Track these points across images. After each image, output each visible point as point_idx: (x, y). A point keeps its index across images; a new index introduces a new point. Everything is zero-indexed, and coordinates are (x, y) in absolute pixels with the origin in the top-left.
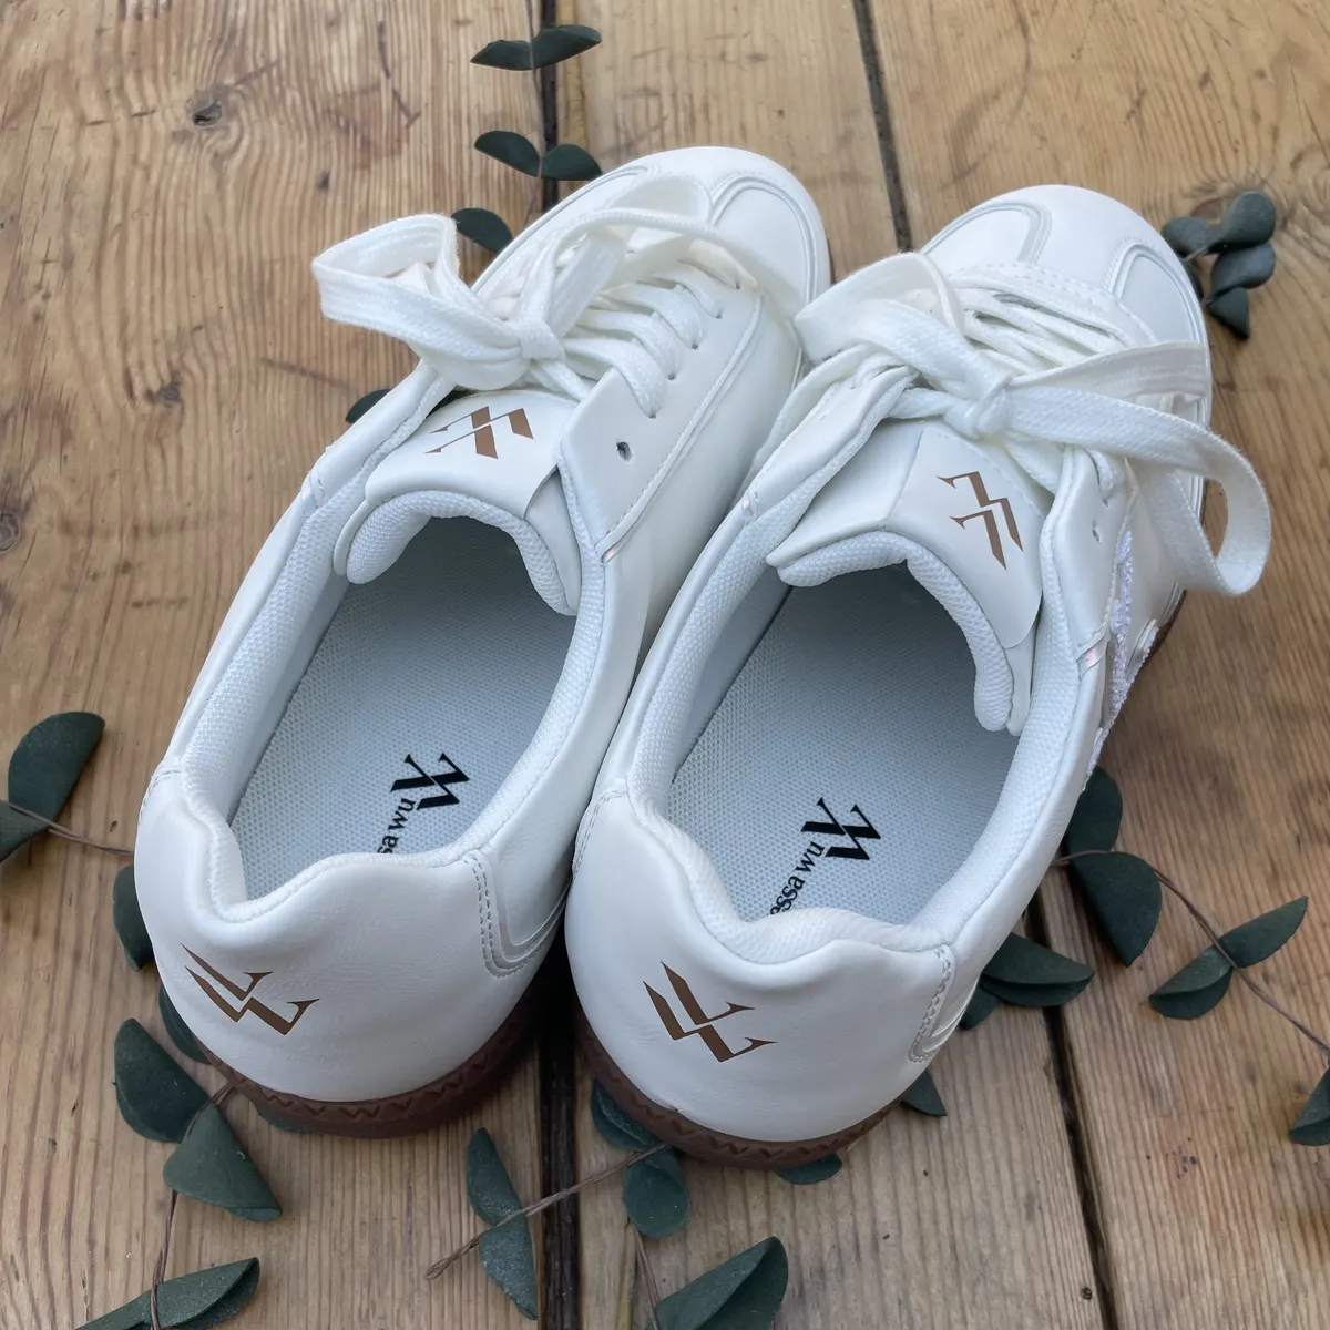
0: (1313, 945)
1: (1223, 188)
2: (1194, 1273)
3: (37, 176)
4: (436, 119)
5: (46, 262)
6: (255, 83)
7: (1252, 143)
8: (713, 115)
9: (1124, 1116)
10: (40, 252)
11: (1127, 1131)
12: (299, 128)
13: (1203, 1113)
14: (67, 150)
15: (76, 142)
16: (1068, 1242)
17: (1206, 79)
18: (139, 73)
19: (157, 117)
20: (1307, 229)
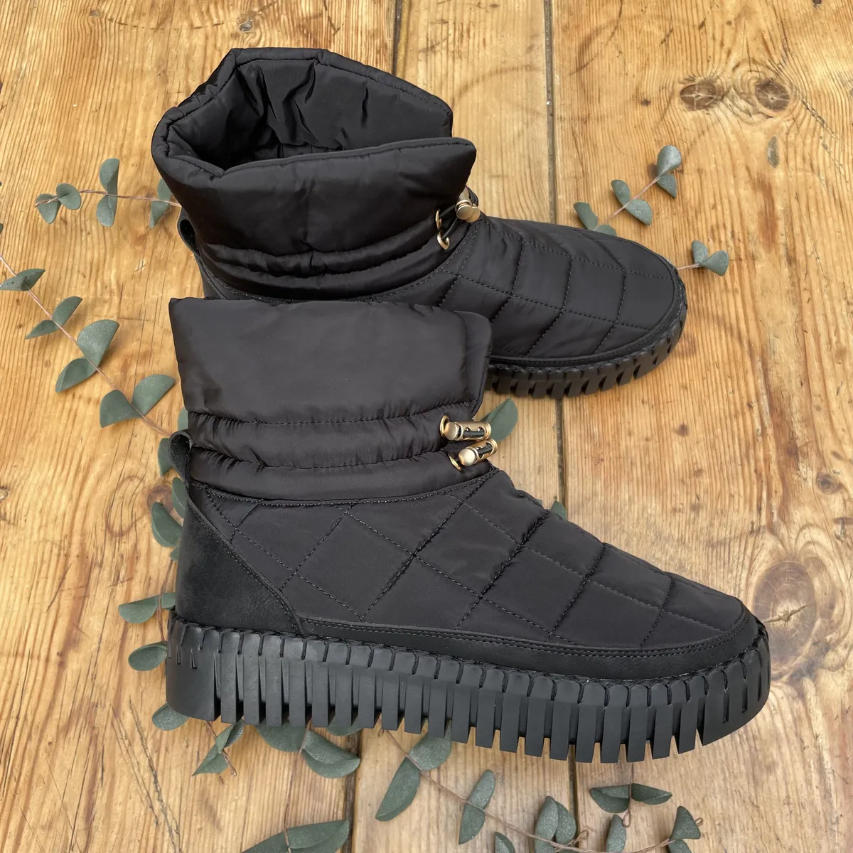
0: (664, 392)
1: (698, 80)
2: (595, 494)
3: (173, 50)
4: (347, 31)
5: (179, 92)
6: (267, 11)
7: (717, 57)
8: (471, 35)
9: (579, 444)
10: (176, 87)
11: (579, 448)
12: (286, 34)
13: (609, 445)
14: (186, 40)
15: (189, 37)
16: (551, 482)
17: (702, 25)
18: (216, 4)
19: (224, 25)
20: (733, 102)
